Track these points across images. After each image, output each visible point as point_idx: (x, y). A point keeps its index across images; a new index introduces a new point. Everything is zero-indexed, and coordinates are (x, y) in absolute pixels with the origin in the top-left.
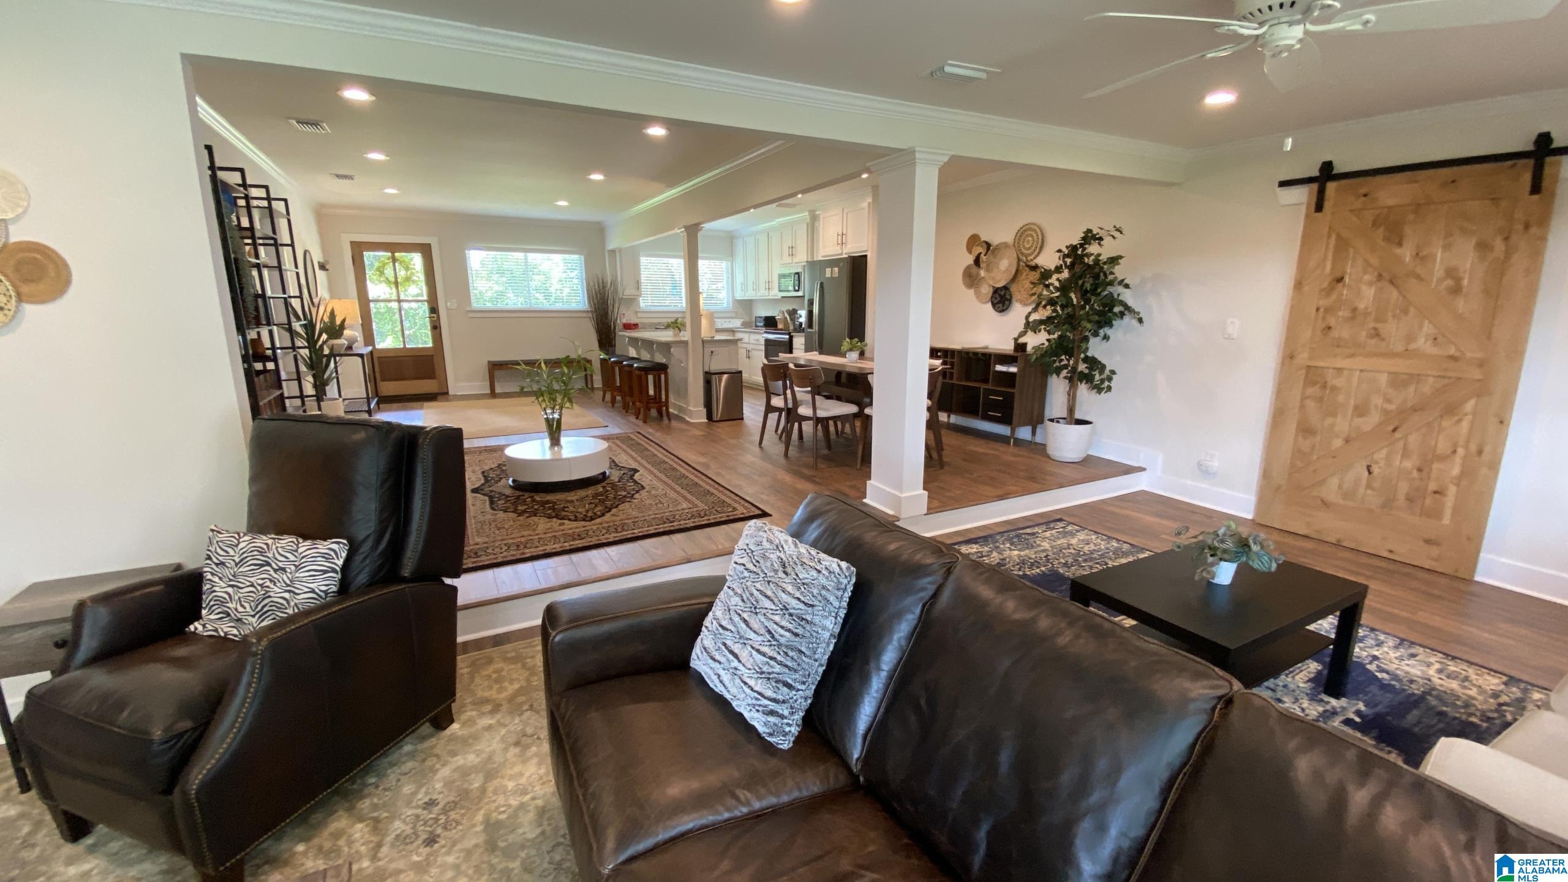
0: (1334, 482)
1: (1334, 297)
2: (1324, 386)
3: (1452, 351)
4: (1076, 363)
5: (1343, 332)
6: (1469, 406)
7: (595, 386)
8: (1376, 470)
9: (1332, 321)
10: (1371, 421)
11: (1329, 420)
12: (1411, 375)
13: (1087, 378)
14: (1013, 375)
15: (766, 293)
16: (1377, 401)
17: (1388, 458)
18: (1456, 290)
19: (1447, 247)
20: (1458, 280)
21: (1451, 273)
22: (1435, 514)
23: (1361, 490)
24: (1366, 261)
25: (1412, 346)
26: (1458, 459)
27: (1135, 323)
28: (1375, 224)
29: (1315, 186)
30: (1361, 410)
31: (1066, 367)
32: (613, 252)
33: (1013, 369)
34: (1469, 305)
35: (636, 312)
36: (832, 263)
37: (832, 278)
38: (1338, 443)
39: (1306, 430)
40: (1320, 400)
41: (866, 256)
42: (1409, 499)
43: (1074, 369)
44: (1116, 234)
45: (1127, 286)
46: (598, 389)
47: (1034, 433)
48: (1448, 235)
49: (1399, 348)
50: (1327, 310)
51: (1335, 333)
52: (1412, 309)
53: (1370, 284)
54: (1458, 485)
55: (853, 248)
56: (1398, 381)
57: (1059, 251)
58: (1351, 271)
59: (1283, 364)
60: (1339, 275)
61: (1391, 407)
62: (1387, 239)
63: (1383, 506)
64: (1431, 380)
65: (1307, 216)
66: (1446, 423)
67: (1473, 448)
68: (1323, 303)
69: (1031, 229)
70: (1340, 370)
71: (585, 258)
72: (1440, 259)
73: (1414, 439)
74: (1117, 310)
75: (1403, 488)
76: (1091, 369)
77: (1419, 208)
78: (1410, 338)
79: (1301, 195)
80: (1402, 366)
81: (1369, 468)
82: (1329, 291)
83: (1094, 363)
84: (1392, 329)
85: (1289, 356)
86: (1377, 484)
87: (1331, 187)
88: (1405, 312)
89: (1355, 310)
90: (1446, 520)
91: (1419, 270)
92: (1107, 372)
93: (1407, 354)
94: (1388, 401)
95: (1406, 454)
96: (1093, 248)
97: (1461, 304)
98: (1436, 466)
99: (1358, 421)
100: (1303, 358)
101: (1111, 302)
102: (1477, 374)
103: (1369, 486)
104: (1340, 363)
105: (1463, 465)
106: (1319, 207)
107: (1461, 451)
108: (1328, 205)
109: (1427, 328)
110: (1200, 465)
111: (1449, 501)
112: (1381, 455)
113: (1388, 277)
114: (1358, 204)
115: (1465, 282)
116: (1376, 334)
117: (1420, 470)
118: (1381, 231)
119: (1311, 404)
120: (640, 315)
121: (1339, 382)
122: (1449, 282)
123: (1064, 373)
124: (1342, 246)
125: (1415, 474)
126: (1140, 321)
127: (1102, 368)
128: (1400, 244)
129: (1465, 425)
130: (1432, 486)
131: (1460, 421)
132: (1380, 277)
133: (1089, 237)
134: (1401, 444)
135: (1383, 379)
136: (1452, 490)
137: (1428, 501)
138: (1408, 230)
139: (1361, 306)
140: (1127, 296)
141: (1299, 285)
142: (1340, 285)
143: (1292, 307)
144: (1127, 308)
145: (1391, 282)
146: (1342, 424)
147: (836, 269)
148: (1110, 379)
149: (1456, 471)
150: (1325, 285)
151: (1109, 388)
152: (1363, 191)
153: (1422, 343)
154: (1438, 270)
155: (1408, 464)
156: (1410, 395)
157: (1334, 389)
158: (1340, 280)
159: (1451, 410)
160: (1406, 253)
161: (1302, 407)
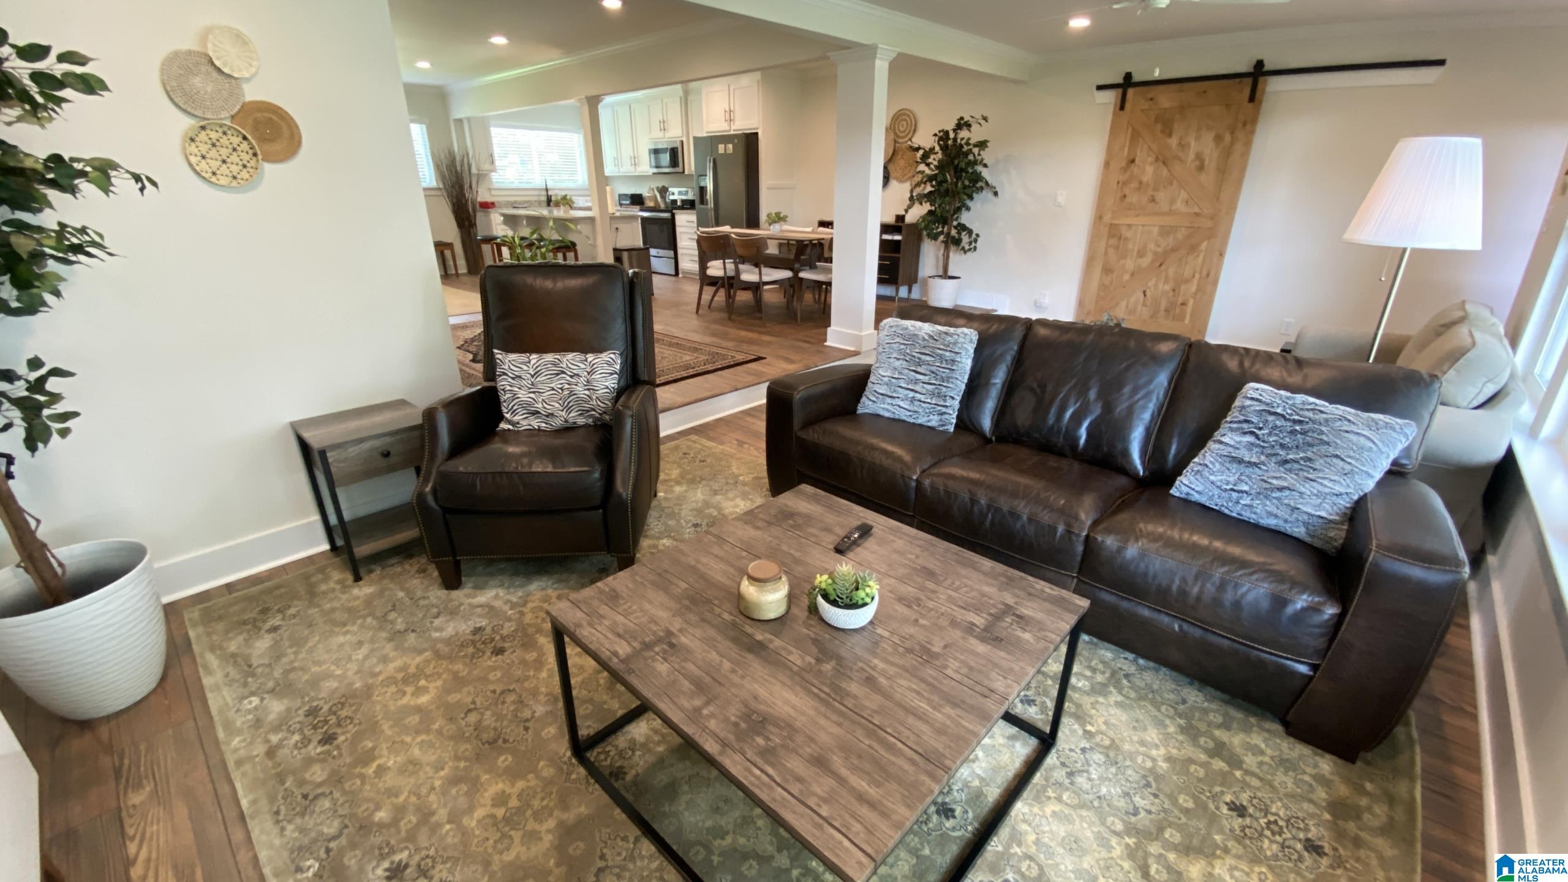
0: (1124, 304)
1: (1128, 174)
2: (1120, 238)
3: (1196, 210)
4: (949, 229)
5: (1133, 198)
6: (1204, 245)
7: (460, 272)
8: (1148, 293)
9: (1127, 191)
10: (1146, 261)
11: (1122, 262)
12: (1172, 227)
13: (957, 242)
14: (898, 242)
15: (632, 169)
16: (1152, 246)
17: (1156, 285)
18: (1201, 168)
19: (1197, 139)
20: (1202, 161)
21: (1199, 157)
22: (1181, 318)
23: (1140, 308)
24: (1149, 148)
25: (1174, 208)
26: (1195, 281)
27: (990, 195)
28: (1156, 121)
29: (1120, 91)
30: (1141, 254)
31: (942, 233)
32: (459, 121)
33: (898, 237)
34: (1207, 179)
35: (490, 190)
36: (725, 139)
37: (725, 154)
38: (1127, 277)
39: (1107, 270)
40: (1117, 248)
41: (757, 134)
42: (1167, 311)
43: (948, 234)
44: (982, 122)
45: (985, 166)
46: (463, 274)
47: (910, 291)
48: (1199, 129)
49: (1166, 208)
50: (1125, 183)
51: (1128, 200)
52: (1175, 182)
53: (1151, 164)
54: (1194, 298)
55: (742, 125)
56: (1165, 231)
57: (935, 135)
58: (1140, 156)
59: (1095, 223)
60: (1132, 157)
61: (1159, 250)
62: (1163, 131)
63: (1152, 317)
64: (1183, 229)
65: (1114, 113)
66: (1190, 258)
67: (1204, 273)
68: (1122, 178)
69: (904, 114)
70: (1130, 226)
71: (428, 129)
72: (1194, 147)
73: (1171, 271)
74: (979, 184)
75: (1164, 304)
76: (959, 233)
77: (1182, 109)
78: (1173, 201)
79: (1110, 98)
80: (1169, 221)
81: (1144, 292)
82: (1125, 170)
83: (962, 228)
84: (1161, 196)
85: (1099, 218)
86: (1148, 302)
87: (1131, 92)
88: (1171, 184)
89: (1141, 183)
90: (1187, 321)
91: (1181, 154)
92: (974, 236)
93: (1170, 213)
94: (1159, 246)
95: (1166, 282)
96: (964, 134)
97: (1204, 178)
98: (1183, 287)
99: (1141, 261)
100: (1107, 218)
101: (977, 178)
102: (1209, 224)
103: (1144, 305)
104: (1128, 221)
105: (1198, 285)
106: (1122, 107)
107: (1197, 276)
108: (1128, 105)
109: (1183, 195)
110: (1035, 302)
111: (1189, 310)
112: (1151, 283)
113: (1163, 160)
114: (1145, 105)
115: (1207, 162)
116: (1153, 200)
117: (1174, 290)
118: (1159, 126)
119: (1111, 251)
120: (494, 192)
121: (1129, 234)
122: (1197, 163)
123: (942, 238)
124: (1135, 136)
125: (1171, 294)
126: (996, 194)
127: (970, 232)
128: (1170, 135)
129: (1201, 258)
130: (1180, 301)
131: (1198, 256)
132: (1157, 159)
133: (962, 124)
134: (1164, 275)
135: (1156, 230)
136: (1191, 302)
137: (1178, 311)
138: (1176, 126)
139: (1145, 179)
140: (985, 173)
141: (1107, 164)
142: (1132, 166)
143: (1102, 182)
144: (987, 183)
145: (1164, 163)
146: (1130, 264)
147: (730, 146)
148: (976, 241)
149: (1194, 288)
150: (1124, 164)
151: (975, 248)
152: (1150, 96)
153: (1179, 205)
154: (1192, 156)
155: (1167, 287)
156: (1170, 241)
157: (1126, 239)
158: (1133, 161)
159: (1193, 248)
160: (1173, 142)
161: (1106, 253)
